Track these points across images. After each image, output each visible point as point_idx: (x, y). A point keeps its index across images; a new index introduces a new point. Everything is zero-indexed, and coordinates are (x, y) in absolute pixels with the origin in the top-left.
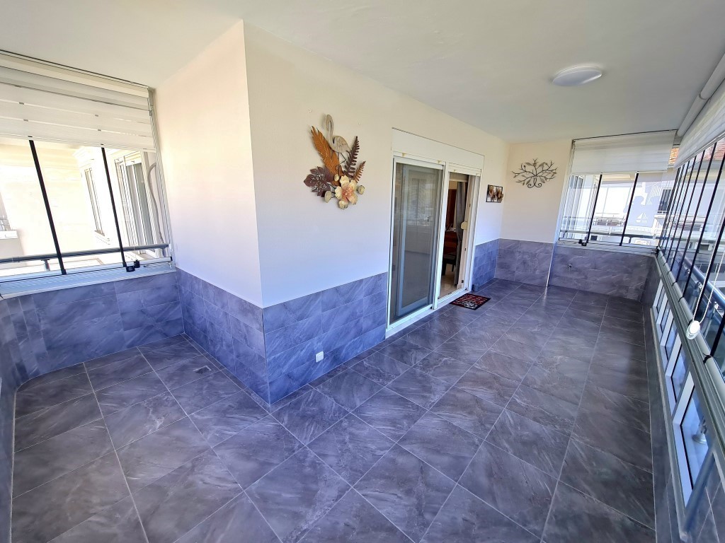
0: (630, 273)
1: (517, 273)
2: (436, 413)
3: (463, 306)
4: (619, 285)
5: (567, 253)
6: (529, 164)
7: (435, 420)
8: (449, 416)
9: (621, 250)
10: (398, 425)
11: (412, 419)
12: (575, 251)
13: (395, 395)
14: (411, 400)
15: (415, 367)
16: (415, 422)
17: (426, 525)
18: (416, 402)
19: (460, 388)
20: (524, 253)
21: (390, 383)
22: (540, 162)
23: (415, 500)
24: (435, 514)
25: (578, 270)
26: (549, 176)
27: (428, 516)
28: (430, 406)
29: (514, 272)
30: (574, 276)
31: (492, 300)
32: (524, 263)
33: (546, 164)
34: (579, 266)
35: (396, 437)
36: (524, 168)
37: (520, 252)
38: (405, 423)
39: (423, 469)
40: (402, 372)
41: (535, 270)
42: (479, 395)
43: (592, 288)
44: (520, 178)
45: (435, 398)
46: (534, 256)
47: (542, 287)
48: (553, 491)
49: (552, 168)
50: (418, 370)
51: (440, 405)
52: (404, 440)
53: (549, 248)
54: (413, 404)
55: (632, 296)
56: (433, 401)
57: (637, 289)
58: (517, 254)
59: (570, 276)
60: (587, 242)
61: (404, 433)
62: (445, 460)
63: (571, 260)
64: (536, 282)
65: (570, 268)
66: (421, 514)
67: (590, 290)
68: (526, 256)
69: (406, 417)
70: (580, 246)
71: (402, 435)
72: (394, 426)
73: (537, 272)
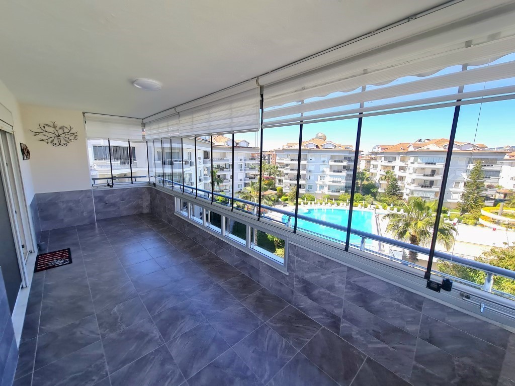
0: (142, 198)
1: (66, 220)
2: (171, 339)
3: (54, 266)
4: (138, 207)
5: (102, 194)
6: (48, 125)
7: (178, 341)
8: (179, 331)
9: (133, 186)
10: (169, 374)
11: (168, 359)
12: (106, 192)
13: (130, 367)
14: (145, 353)
15: (103, 336)
16: (172, 358)
17: (253, 376)
18: (151, 349)
19: (156, 313)
20: (68, 202)
21: (107, 368)
22: (59, 125)
23: (237, 378)
24: (248, 368)
25: (114, 205)
26: (72, 138)
27: (249, 373)
28: (162, 340)
29: (63, 220)
30: (111, 209)
31: (72, 249)
32: (71, 209)
33: (66, 128)
34: (113, 201)
35: (180, 379)
36: (43, 128)
37: (63, 202)
38: (168, 367)
39: (215, 366)
40: (102, 351)
41: (82, 212)
42: (170, 306)
43: (125, 213)
44: (41, 136)
45: (156, 334)
46: (78, 202)
47: (92, 224)
48: (243, 306)
49: (72, 131)
50: (113, 335)
51: (164, 333)
52: (185, 373)
53: (89, 194)
54: (152, 354)
55: (146, 211)
56: (158, 337)
57: (147, 206)
58: (61, 204)
59: (109, 209)
60: (113, 184)
61: (179, 371)
62: (213, 348)
63: (106, 198)
64: (86, 222)
65: (107, 204)
66: (247, 378)
67: (123, 215)
68: (71, 204)
69: (162, 364)
70: (109, 188)
71: (180, 374)
72: (168, 378)
73: (85, 214)
